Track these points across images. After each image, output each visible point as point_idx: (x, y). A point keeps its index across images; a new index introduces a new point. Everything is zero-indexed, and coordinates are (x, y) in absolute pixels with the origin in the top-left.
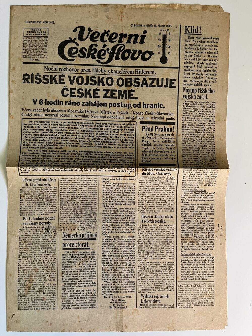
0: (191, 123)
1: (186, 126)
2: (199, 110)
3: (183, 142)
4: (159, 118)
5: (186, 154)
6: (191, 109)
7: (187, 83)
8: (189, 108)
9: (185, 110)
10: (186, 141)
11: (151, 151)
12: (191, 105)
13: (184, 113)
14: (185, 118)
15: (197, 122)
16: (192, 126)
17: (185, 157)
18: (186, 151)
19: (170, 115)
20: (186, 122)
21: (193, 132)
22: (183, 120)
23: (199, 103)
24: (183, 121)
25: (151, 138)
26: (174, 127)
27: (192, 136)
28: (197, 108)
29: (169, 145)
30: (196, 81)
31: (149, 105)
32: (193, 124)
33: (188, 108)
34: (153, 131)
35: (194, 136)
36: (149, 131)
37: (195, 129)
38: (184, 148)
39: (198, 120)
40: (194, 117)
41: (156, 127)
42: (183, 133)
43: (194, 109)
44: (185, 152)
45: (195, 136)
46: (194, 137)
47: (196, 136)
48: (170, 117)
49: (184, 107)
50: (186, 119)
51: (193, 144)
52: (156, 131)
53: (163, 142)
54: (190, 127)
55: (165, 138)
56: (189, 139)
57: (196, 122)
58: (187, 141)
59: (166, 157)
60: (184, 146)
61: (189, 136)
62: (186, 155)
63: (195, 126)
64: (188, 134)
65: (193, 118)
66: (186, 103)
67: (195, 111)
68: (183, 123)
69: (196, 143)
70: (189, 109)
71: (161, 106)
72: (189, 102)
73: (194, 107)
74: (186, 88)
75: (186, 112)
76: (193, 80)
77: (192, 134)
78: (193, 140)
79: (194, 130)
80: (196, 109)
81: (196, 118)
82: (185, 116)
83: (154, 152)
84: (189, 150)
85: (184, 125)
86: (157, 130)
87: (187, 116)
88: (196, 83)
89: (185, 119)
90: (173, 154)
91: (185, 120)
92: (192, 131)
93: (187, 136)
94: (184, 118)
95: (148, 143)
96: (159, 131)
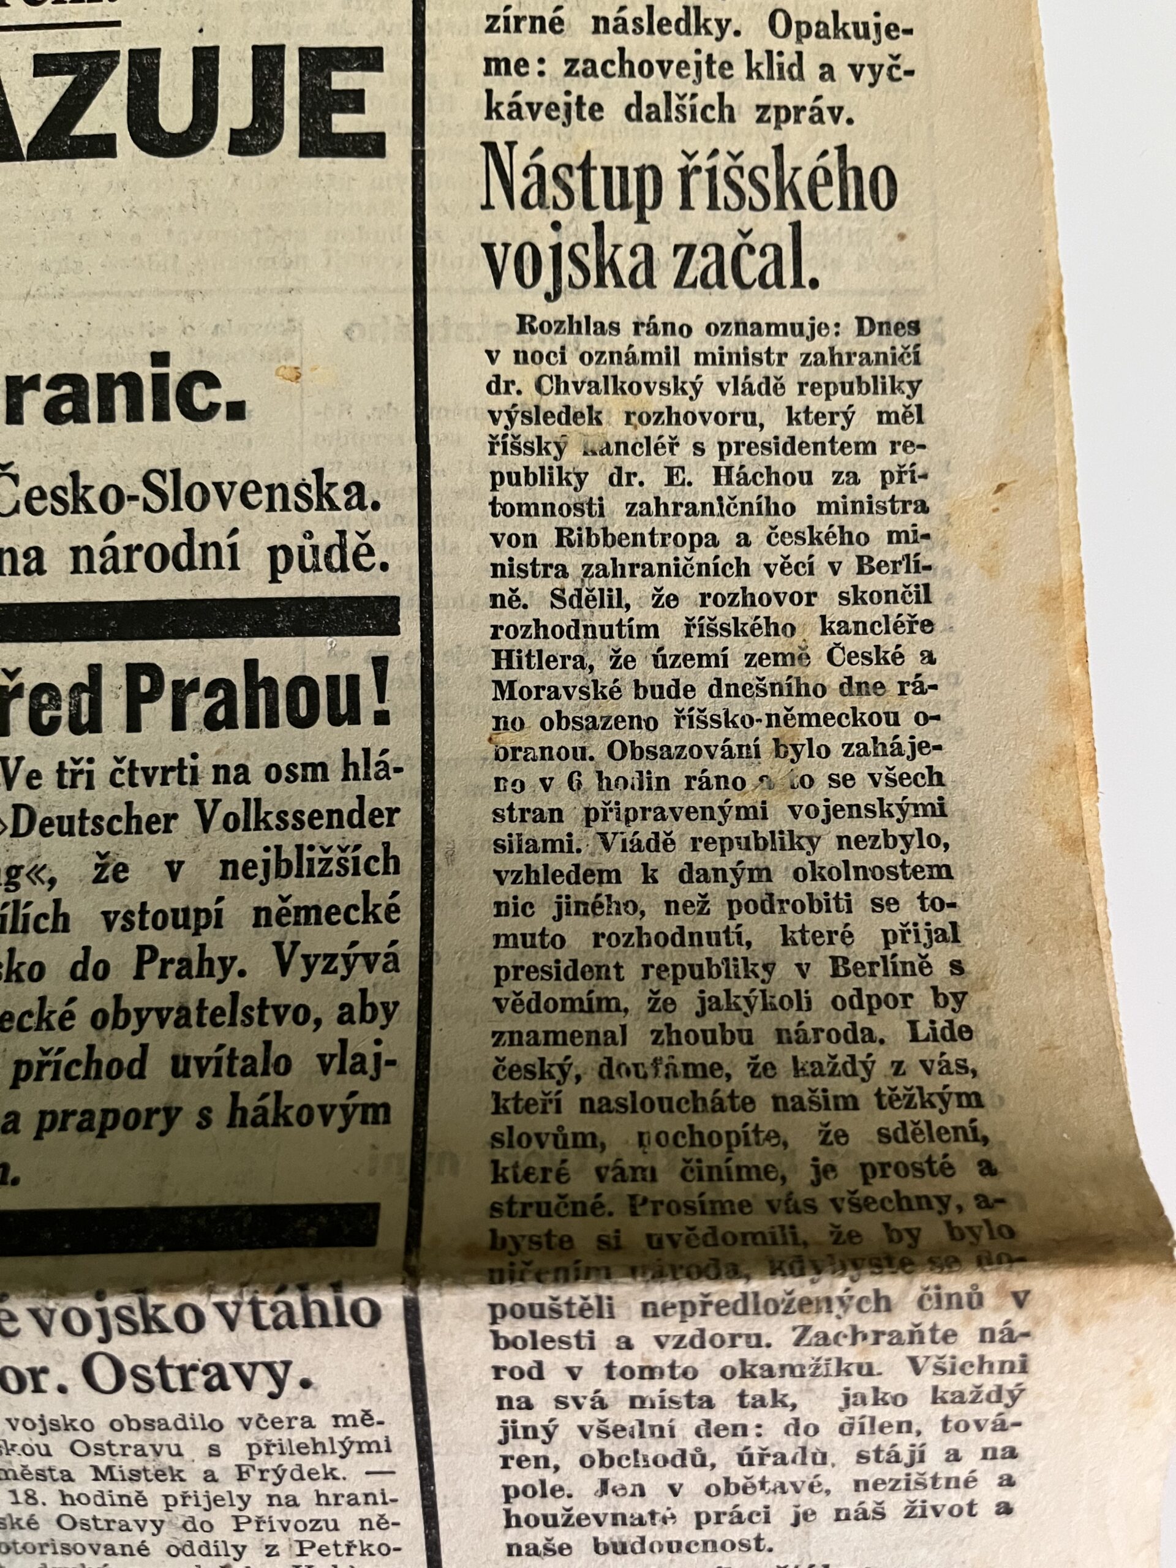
0: (616, 599)
1: (552, 646)
2: (711, 434)
3: (515, 861)
4: (170, 557)
5: (554, 1037)
6: (595, 418)
7: (534, 90)
8: (579, 401)
9: (528, 432)
10: (550, 845)
11: (55, 1004)
12: (592, 372)
13: (514, 479)
14: (531, 541)
15: (688, 588)
16: (627, 646)
17: (532, 1089)
18: (550, 989)
19: (325, 501)
20: (536, 589)
21: (636, 722)
22: (497, 570)
23: (701, 341)
24: (502, 587)
25: (66, 826)
26: (380, 664)
27: (628, 768)
28: (682, 404)
29: (309, 914)
30: (645, 68)
31: (33, 382)
32: (643, 614)
33: (554, 403)
34: (95, 726)
35: (658, 768)
36: (37, 727)
37: (666, 677)
38: (526, 941)
39: (704, 555)
40: (642, 525)
41: (134, 671)
42: (509, 739)
43: (646, 418)
44: (536, 1005)
45: (677, 771)
46: (664, 783)
47: (691, 767)
48: (325, 537)
49: (502, 402)
50: (547, 552)
51: (649, 876)
52: (134, 724)
53: (229, 869)
54: (598, 651)
55: (261, 823)
56: (590, 816)
57: (670, 584)
58: (567, 845)
59: (250, 1090)
60: (526, 909)
61: (589, 779)
62: (554, 1054)
63: (674, 641)
64: (580, 754)
65: (638, 540)
66: (533, 343)
67: (651, 447)
68: (495, 600)
69: (688, 873)
70: (569, 416)
71: (201, 397)
72: (573, 326)
73: (635, 387)
74: (522, 158)
75: (534, 462)
76: (603, 48)
77: (634, 751)
78: (646, 829)
79: (657, 691)
80: (672, 416)
81: (679, 540)
82: (525, 510)
83: (99, 1019)
84: (600, 972)
85: (512, 631)
86: (158, 712)
87: (549, 509)
88: (653, 90)
89: (523, 556)
90: (361, 1038)
91: (531, 570)
92: (627, 705)
93: (560, 771)
94: (514, 540)
95: (27, 890)
96: (178, 722)
